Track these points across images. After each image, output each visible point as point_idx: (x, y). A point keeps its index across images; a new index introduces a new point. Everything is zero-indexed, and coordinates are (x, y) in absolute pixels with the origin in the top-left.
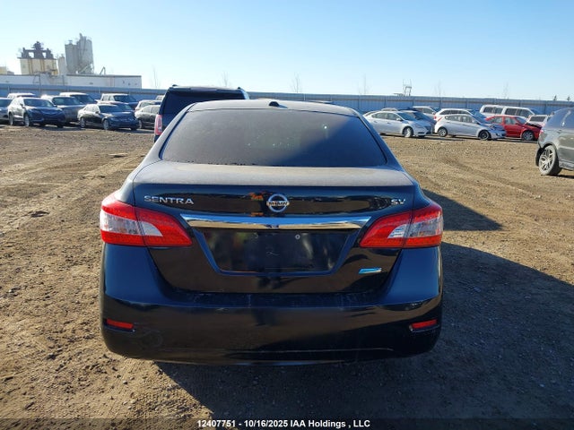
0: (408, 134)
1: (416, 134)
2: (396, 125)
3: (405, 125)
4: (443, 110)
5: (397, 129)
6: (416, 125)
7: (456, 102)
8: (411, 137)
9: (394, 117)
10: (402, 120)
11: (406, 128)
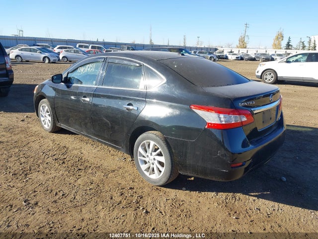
0: (47, 61)
1: (52, 61)
2: (37, 56)
3: (43, 56)
4: (58, 46)
5: (39, 58)
6: (51, 56)
7: (61, 41)
8: (49, 63)
9: (35, 51)
10: (41, 53)
11: (44, 58)
